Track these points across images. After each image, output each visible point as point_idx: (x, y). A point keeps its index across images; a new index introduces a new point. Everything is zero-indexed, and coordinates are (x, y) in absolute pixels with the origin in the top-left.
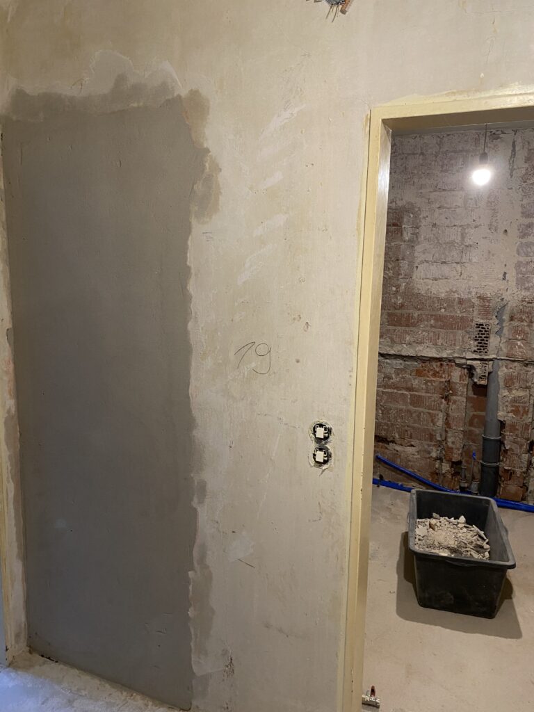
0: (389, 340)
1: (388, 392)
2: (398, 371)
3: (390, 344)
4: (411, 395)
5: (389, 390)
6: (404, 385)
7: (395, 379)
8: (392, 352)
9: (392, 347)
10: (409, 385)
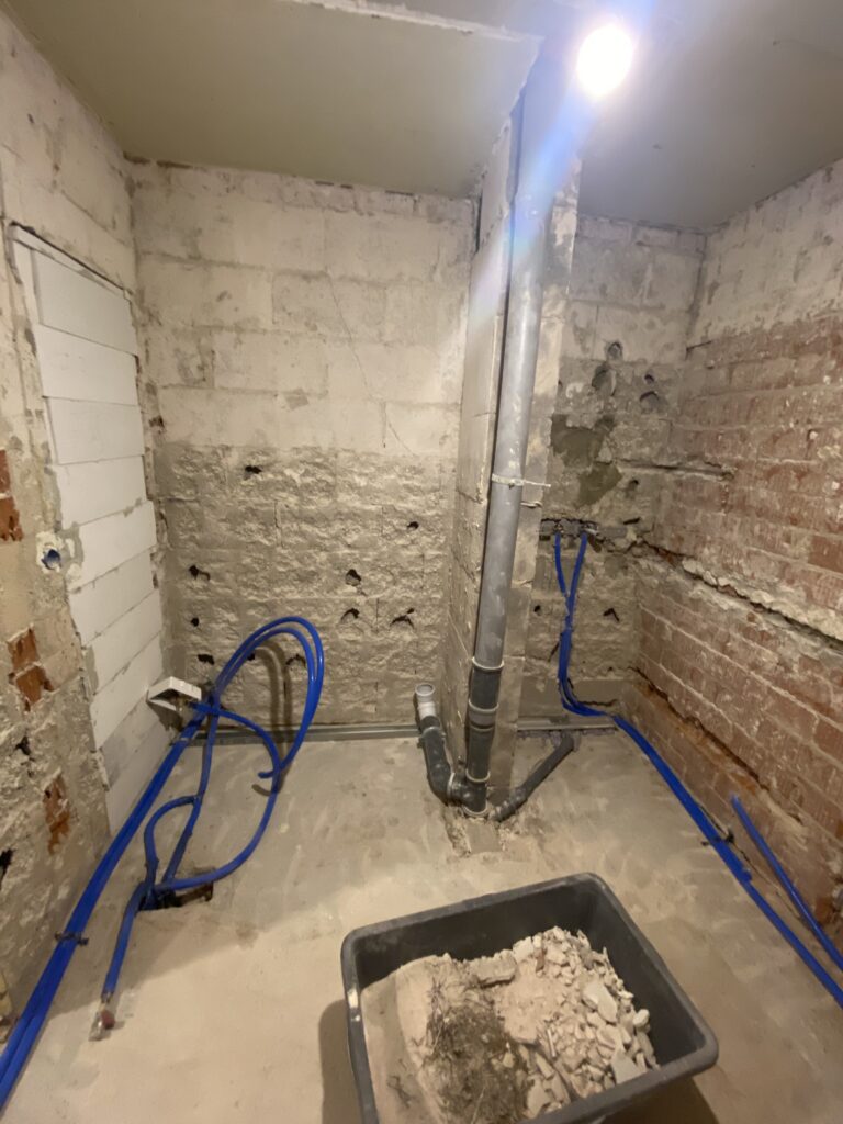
0: (803, 594)
1: (778, 694)
2: (807, 662)
3: (803, 600)
4: (821, 721)
5: (782, 692)
6: (811, 694)
7: (796, 674)
8: (803, 619)
9: (806, 608)
10: (823, 699)
